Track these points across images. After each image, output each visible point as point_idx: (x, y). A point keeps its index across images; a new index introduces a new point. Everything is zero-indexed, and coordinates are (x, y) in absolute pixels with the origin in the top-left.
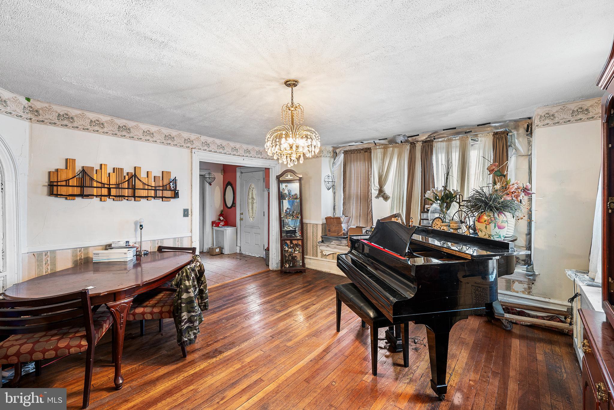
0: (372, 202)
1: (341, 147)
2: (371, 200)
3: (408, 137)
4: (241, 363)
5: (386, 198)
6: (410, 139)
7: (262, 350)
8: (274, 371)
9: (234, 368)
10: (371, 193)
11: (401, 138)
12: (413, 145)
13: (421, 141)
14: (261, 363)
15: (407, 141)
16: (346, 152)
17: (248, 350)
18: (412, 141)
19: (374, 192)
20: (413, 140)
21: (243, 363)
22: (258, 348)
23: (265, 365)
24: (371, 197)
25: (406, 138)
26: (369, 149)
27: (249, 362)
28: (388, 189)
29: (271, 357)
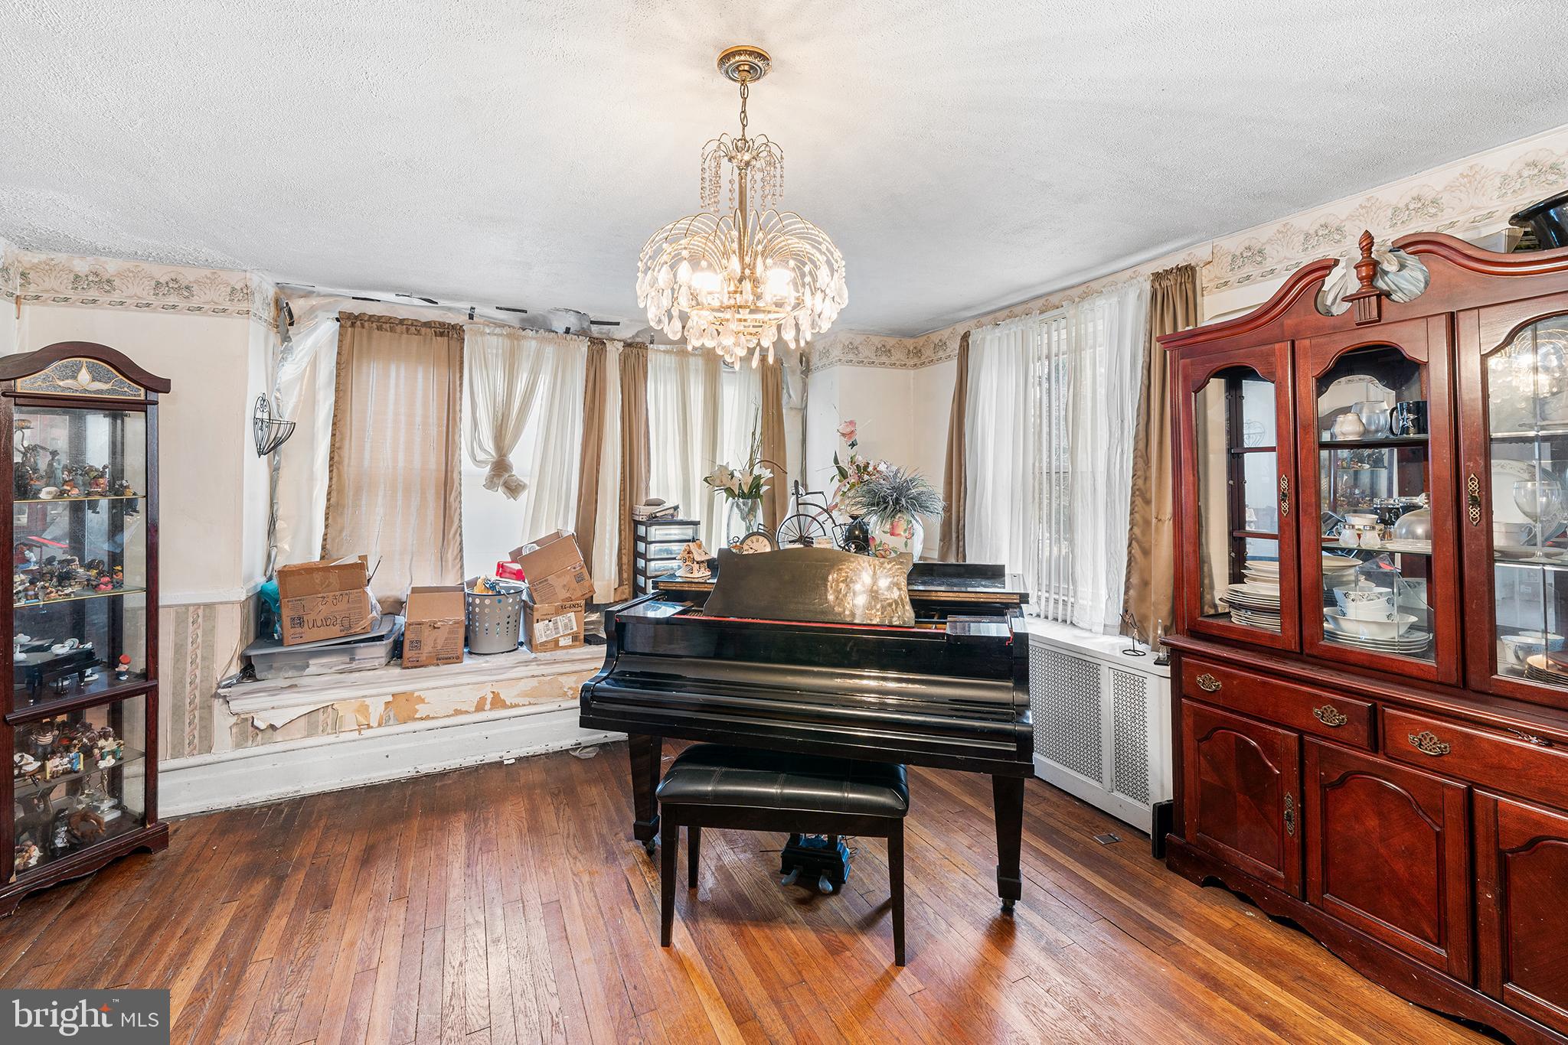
0: (460, 502)
1: (319, 295)
2: (460, 493)
3: (592, 322)
5: (513, 489)
6: (594, 328)
10: (460, 473)
11: (572, 321)
12: (598, 346)
13: (620, 341)
15: (583, 333)
16: (349, 322)
18: (596, 335)
19: (472, 471)
20: (601, 333)
24: (460, 485)
25: (586, 324)
26: (458, 330)
28: (523, 460)
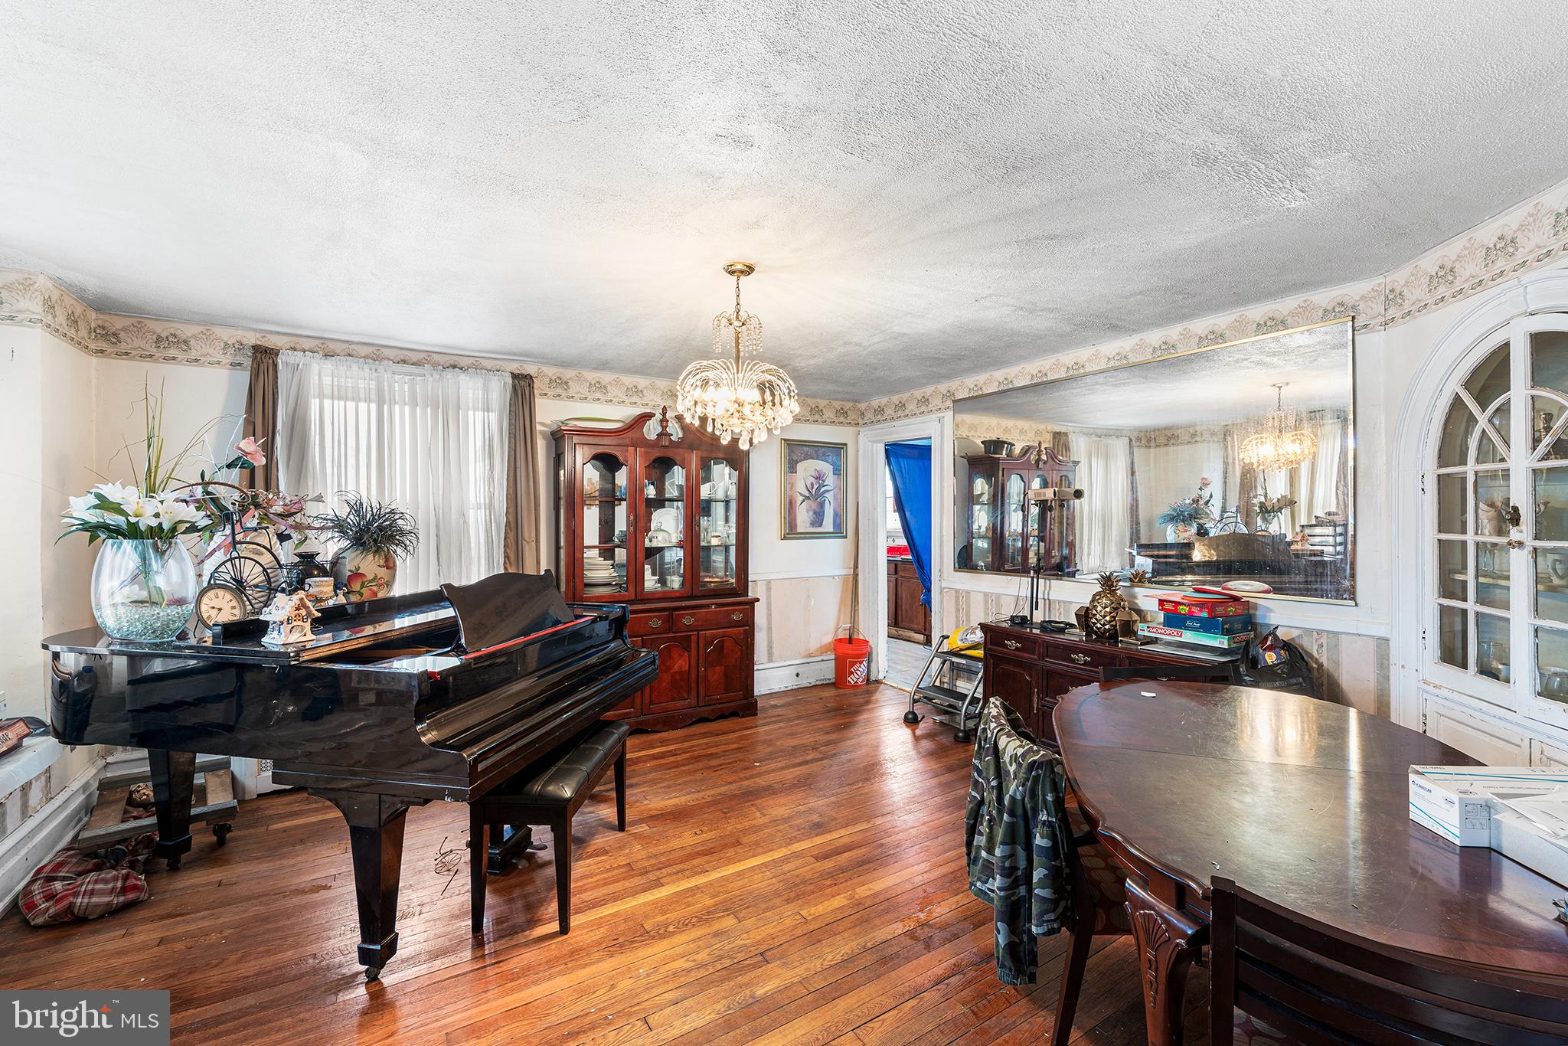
4: (857, 896)
7: (803, 920)
8: (787, 867)
9: (870, 890)
14: (812, 887)
17: (841, 928)
21: (852, 897)
22: (812, 927)
23: (804, 883)
27: (838, 895)
29: (785, 897)
